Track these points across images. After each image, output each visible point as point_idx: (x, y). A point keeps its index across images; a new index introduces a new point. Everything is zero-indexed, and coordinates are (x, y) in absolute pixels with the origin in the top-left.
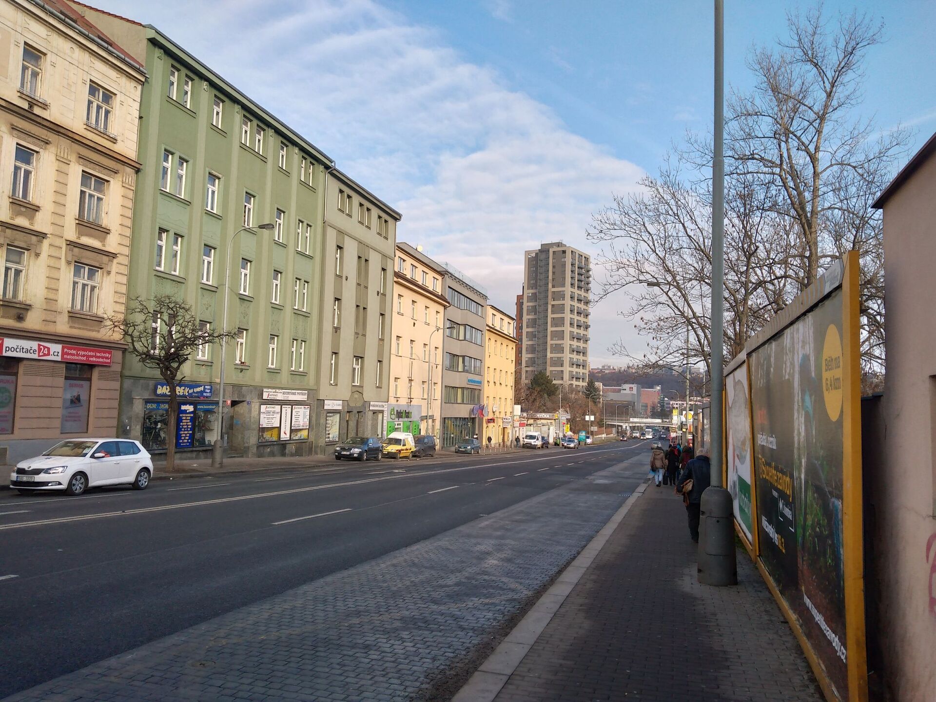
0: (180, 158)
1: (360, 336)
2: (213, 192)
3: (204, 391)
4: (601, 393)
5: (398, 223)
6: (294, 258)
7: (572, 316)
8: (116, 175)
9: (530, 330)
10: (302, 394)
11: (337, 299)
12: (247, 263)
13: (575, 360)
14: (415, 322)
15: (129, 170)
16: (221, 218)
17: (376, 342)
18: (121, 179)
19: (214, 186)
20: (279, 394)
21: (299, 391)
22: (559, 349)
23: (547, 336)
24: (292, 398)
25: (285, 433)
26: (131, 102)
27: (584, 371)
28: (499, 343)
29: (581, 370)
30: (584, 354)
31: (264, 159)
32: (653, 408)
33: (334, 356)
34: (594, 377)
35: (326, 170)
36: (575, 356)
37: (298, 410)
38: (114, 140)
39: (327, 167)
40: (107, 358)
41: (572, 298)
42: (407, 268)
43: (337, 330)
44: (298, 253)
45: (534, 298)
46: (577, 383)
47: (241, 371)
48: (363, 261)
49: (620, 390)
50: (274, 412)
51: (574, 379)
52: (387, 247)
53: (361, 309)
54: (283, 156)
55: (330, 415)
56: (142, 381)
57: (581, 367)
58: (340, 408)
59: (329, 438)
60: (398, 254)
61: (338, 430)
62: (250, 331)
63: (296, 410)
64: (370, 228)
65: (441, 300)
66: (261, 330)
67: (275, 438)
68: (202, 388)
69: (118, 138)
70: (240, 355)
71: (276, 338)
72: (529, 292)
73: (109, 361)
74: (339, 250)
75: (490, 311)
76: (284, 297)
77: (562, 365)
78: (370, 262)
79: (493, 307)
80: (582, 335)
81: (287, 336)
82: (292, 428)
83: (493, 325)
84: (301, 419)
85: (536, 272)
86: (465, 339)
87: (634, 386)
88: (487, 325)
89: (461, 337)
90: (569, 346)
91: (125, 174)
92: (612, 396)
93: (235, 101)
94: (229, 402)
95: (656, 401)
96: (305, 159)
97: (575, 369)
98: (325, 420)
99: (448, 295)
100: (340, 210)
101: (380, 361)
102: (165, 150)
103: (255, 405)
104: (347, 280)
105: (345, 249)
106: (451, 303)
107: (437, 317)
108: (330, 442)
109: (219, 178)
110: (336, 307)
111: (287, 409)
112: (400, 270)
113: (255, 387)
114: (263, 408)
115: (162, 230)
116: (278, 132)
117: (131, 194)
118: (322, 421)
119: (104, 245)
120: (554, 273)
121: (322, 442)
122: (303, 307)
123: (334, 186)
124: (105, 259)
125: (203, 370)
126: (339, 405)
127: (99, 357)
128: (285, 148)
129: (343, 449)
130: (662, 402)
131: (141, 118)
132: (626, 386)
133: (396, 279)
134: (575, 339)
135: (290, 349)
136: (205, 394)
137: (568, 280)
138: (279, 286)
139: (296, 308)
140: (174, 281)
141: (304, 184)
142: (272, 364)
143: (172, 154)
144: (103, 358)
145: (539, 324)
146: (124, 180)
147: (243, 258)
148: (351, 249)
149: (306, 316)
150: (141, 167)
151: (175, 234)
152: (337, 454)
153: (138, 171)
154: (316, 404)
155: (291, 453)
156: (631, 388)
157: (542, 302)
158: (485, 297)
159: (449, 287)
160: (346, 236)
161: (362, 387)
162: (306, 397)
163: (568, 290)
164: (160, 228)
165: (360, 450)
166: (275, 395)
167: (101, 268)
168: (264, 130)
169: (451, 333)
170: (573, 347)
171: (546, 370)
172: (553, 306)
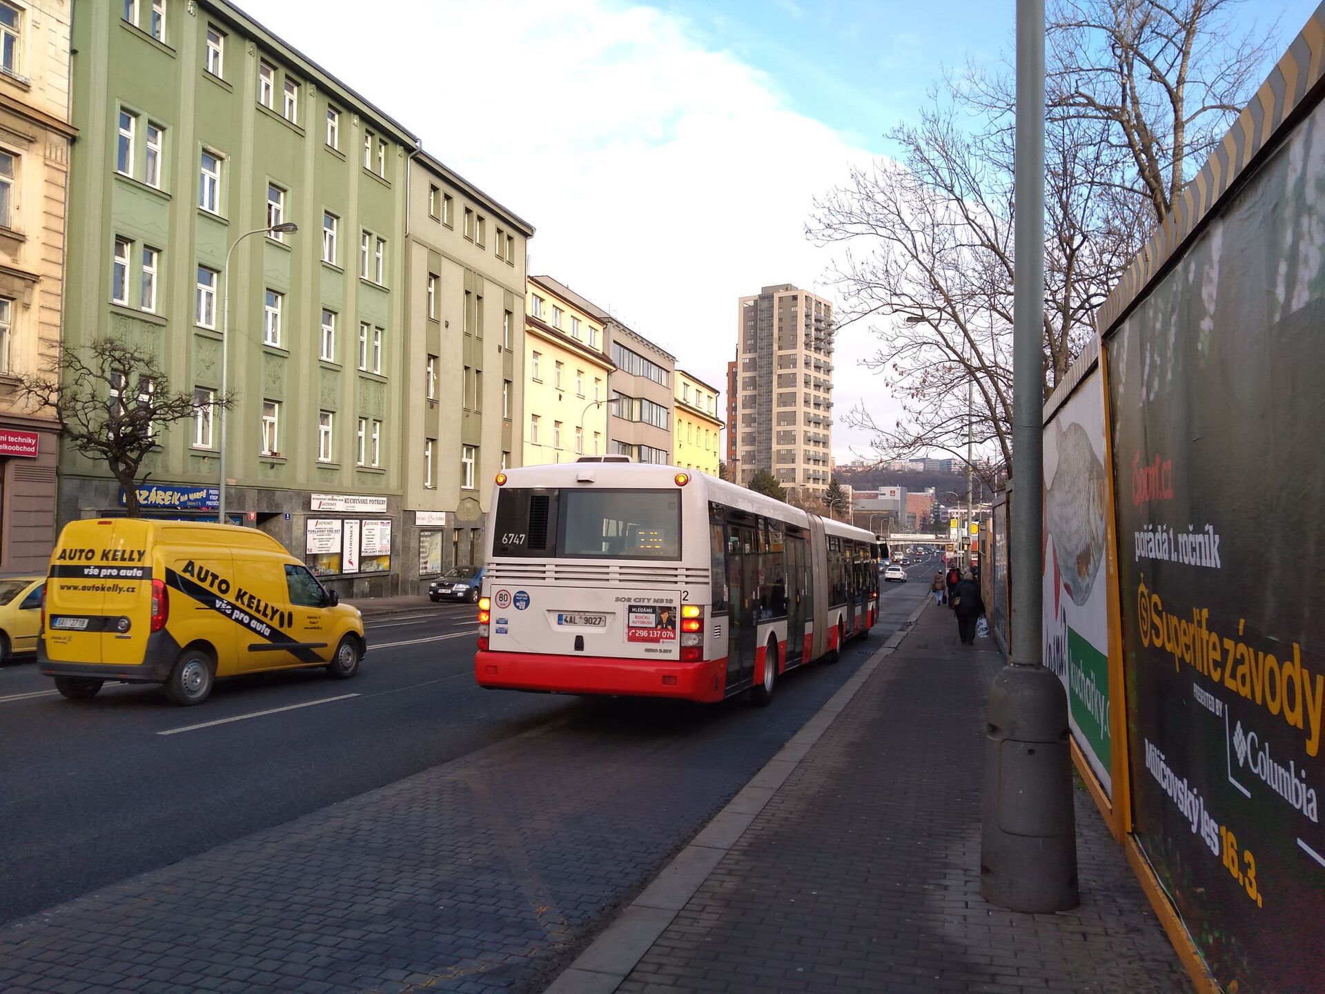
0: (150, 122)
1: (472, 414)
2: (213, 182)
3: (207, 498)
4: (850, 500)
5: (529, 241)
6: (357, 289)
7: (807, 391)
8: (32, 146)
9: (747, 411)
10: (378, 502)
11: (431, 357)
12: (277, 297)
13: (811, 453)
14: (562, 393)
15: (55, 138)
16: (227, 223)
17: (499, 422)
18: (42, 153)
19: (214, 171)
20: (337, 502)
21: (372, 498)
22: (789, 438)
23: (771, 420)
24: (360, 508)
25: (351, 563)
26: (53, 24)
27: (825, 469)
28: (694, 427)
29: (820, 468)
30: (825, 444)
31: (300, 132)
32: (924, 519)
33: (430, 444)
34: (838, 477)
35: (406, 154)
36: (812, 448)
37: (371, 527)
38: (25, 87)
39: (409, 149)
40: (29, 445)
41: (807, 364)
42: (547, 312)
43: (433, 404)
44: (365, 283)
45: (752, 365)
46: (816, 486)
47: (272, 467)
48: (474, 297)
49: (877, 495)
50: (331, 531)
51: (811, 480)
52: (513, 278)
53: (473, 371)
54: (333, 129)
55: (426, 533)
56: (95, 483)
57: (821, 463)
58: (442, 523)
59: (426, 568)
60: (532, 289)
61: (439, 557)
62: (284, 404)
63: (367, 527)
64: (483, 247)
65: (603, 361)
66: (304, 403)
67: (334, 571)
68: (204, 494)
69: (31, 83)
70: (270, 442)
71: (331, 415)
72: (745, 358)
73: (33, 449)
74: (433, 281)
75: (681, 379)
76: (342, 352)
77: (793, 461)
78: (486, 300)
79: (684, 373)
80: (821, 417)
81: (349, 412)
82: (363, 554)
83: (684, 400)
84: (377, 540)
85: (755, 327)
86: (641, 421)
87: (897, 489)
88: (676, 400)
89: (636, 417)
90: (802, 434)
91: (48, 145)
92: (867, 505)
93: (245, 34)
94: (253, 515)
95: (929, 509)
96: (372, 135)
97: (812, 467)
98: (417, 542)
99: (614, 353)
100: (432, 217)
101: (506, 453)
102: (123, 108)
103: (298, 521)
104: (447, 326)
105: (443, 279)
106: (618, 365)
107: (597, 387)
108: (427, 574)
109: (221, 159)
110: (430, 369)
111: (352, 526)
112: (536, 313)
113: (298, 493)
114: (311, 524)
115: (121, 241)
116: (322, 89)
117: (61, 179)
118: (414, 543)
119: (15, 261)
120: (780, 329)
121: (413, 576)
122: (375, 367)
123: (421, 180)
124: (19, 284)
125: (205, 466)
126: (440, 519)
127: (13, 444)
128: (337, 116)
129: (441, 585)
130: (936, 511)
131: (74, 52)
132: (886, 490)
133: (528, 328)
134: (812, 424)
135: (354, 434)
136: (208, 503)
137: (801, 339)
138: (333, 334)
139: (364, 369)
140: (146, 322)
141: (372, 175)
142: (326, 455)
143: (136, 115)
144: (21, 444)
145: (760, 402)
146: (48, 154)
147: (268, 289)
148: (453, 279)
149: (381, 382)
150: (77, 134)
151: (146, 246)
152: (431, 593)
153: (73, 140)
154: (402, 520)
155: (363, 592)
156: (893, 493)
157: (764, 371)
158: (672, 359)
159: (615, 342)
160: (443, 259)
161: (478, 491)
162: (385, 506)
163: (801, 352)
164: (118, 237)
165: (468, 587)
166: (332, 504)
167: (13, 299)
168: (298, 85)
169: (620, 410)
170: (809, 434)
171: (770, 467)
172: (780, 376)
